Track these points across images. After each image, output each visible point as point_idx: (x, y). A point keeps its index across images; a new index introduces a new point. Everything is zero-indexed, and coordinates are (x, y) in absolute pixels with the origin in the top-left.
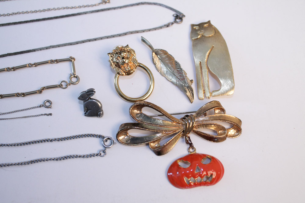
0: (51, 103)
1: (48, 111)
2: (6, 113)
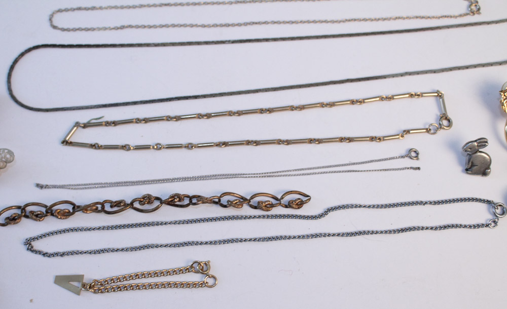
0: (418, 154)
1: (414, 163)
2: (357, 164)
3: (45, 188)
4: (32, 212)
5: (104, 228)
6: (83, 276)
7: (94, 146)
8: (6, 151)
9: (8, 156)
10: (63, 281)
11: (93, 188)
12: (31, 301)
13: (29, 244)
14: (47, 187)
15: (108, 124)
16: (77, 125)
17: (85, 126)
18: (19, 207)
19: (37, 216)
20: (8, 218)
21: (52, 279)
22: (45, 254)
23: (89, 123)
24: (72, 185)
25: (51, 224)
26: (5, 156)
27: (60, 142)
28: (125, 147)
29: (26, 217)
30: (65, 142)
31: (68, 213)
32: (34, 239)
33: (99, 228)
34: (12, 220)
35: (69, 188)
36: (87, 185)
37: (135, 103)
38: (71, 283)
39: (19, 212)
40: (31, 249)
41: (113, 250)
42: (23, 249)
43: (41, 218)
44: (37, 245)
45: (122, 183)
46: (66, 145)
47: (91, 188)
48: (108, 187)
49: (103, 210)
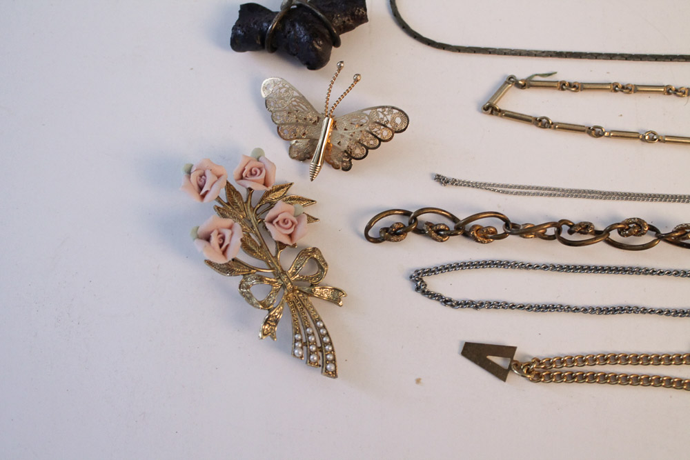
3: (452, 184)
4: (430, 225)
5: (554, 268)
6: (514, 349)
7: (542, 123)
8: (395, 111)
9: (398, 120)
10: (476, 353)
11: (534, 194)
12: (418, 381)
13: (418, 280)
14: (455, 182)
15: (563, 86)
16: (512, 81)
17: (527, 84)
18: (406, 214)
19: (437, 232)
20: (386, 230)
21: (458, 348)
22: (447, 302)
23: (530, 79)
24: (498, 186)
25: (459, 250)
26: (393, 119)
27: (481, 107)
28: (595, 132)
29: (419, 231)
30: (490, 109)
31: (493, 233)
32: (430, 272)
33: (546, 267)
34: (392, 234)
35: (494, 190)
36: (524, 188)
37: (611, 57)
38: (490, 358)
39: (405, 221)
40: (421, 289)
41: (569, 309)
42: (408, 287)
43: (443, 236)
44: (435, 283)
45: (584, 191)
46: (492, 113)
47: (529, 194)
48: (559, 196)
49: (557, 236)
